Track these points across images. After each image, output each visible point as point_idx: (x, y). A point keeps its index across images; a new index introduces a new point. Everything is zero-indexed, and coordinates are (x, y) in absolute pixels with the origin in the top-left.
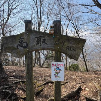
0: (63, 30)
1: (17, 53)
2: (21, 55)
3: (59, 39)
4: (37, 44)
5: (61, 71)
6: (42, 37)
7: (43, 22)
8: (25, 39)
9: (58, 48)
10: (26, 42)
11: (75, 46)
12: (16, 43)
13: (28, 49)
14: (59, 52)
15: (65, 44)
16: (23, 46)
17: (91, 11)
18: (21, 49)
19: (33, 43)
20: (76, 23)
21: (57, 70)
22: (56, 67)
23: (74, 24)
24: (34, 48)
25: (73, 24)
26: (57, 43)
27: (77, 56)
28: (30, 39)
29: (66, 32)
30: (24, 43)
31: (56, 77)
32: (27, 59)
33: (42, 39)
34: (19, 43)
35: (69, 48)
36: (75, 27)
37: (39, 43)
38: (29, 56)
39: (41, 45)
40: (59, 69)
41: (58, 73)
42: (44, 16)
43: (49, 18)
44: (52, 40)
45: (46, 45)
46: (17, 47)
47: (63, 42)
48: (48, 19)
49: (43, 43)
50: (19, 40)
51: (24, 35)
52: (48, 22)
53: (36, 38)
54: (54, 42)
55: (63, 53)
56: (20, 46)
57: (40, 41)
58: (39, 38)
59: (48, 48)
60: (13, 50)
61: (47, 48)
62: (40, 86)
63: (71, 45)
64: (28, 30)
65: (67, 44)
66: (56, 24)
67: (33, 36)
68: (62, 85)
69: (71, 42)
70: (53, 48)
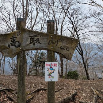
0: (57, 26)
1: (9, 52)
2: (13, 54)
3: (52, 38)
4: (30, 43)
5: (55, 71)
6: (35, 36)
7: (30, 14)
8: (18, 38)
9: (52, 47)
10: (19, 41)
11: (68, 45)
12: (8, 42)
13: (21, 49)
14: (52, 52)
15: (58, 44)
16: (16, 45)
17: (93, 3)
18: (13, 48)
19: (26, 42)
20: (73, 17)
21: (51, 70)
22: (49, 67)
23: (72, 18)
24: (27, 47)
25: (70, 18)
26: (50, 42)
27: (70, 56)
28: (23, 38)
29: (62, 28)
30: (17, 42)
31: (49, 77)
32: (19, 59)
33: (36, 38)
34: (12, 42)
35: (62, 48)
36: (72, 22)
37: (32, 42)
38: (22, 55)
39: (34, 45)
40: (53, 69)
41: (51, 73)
42: (31, 6)
43: (39, 8)
44: (46, 40)
45: (39, 44)
46: (9, 46)
47: (57, 41)
48: (37, 10)
49: (36, 42)
50: (11, 39)
51: (17, 34)
52: (37, 14)
53: (29, 37)
54: (48, 42)
55: (56, 52)
56: (12, 45)
57: (34, 41)
58: (32, 37)
59: (42, 47)
60: (4, 49)
61: (40, 47)
62: (29, 94)
63: (64, 44)
64: (21, 29)
65: (60, 44)
66: (49, 23)
67: (26, 35)
68: (56, 92)
69: (64, 42)
70: (47, 48)
